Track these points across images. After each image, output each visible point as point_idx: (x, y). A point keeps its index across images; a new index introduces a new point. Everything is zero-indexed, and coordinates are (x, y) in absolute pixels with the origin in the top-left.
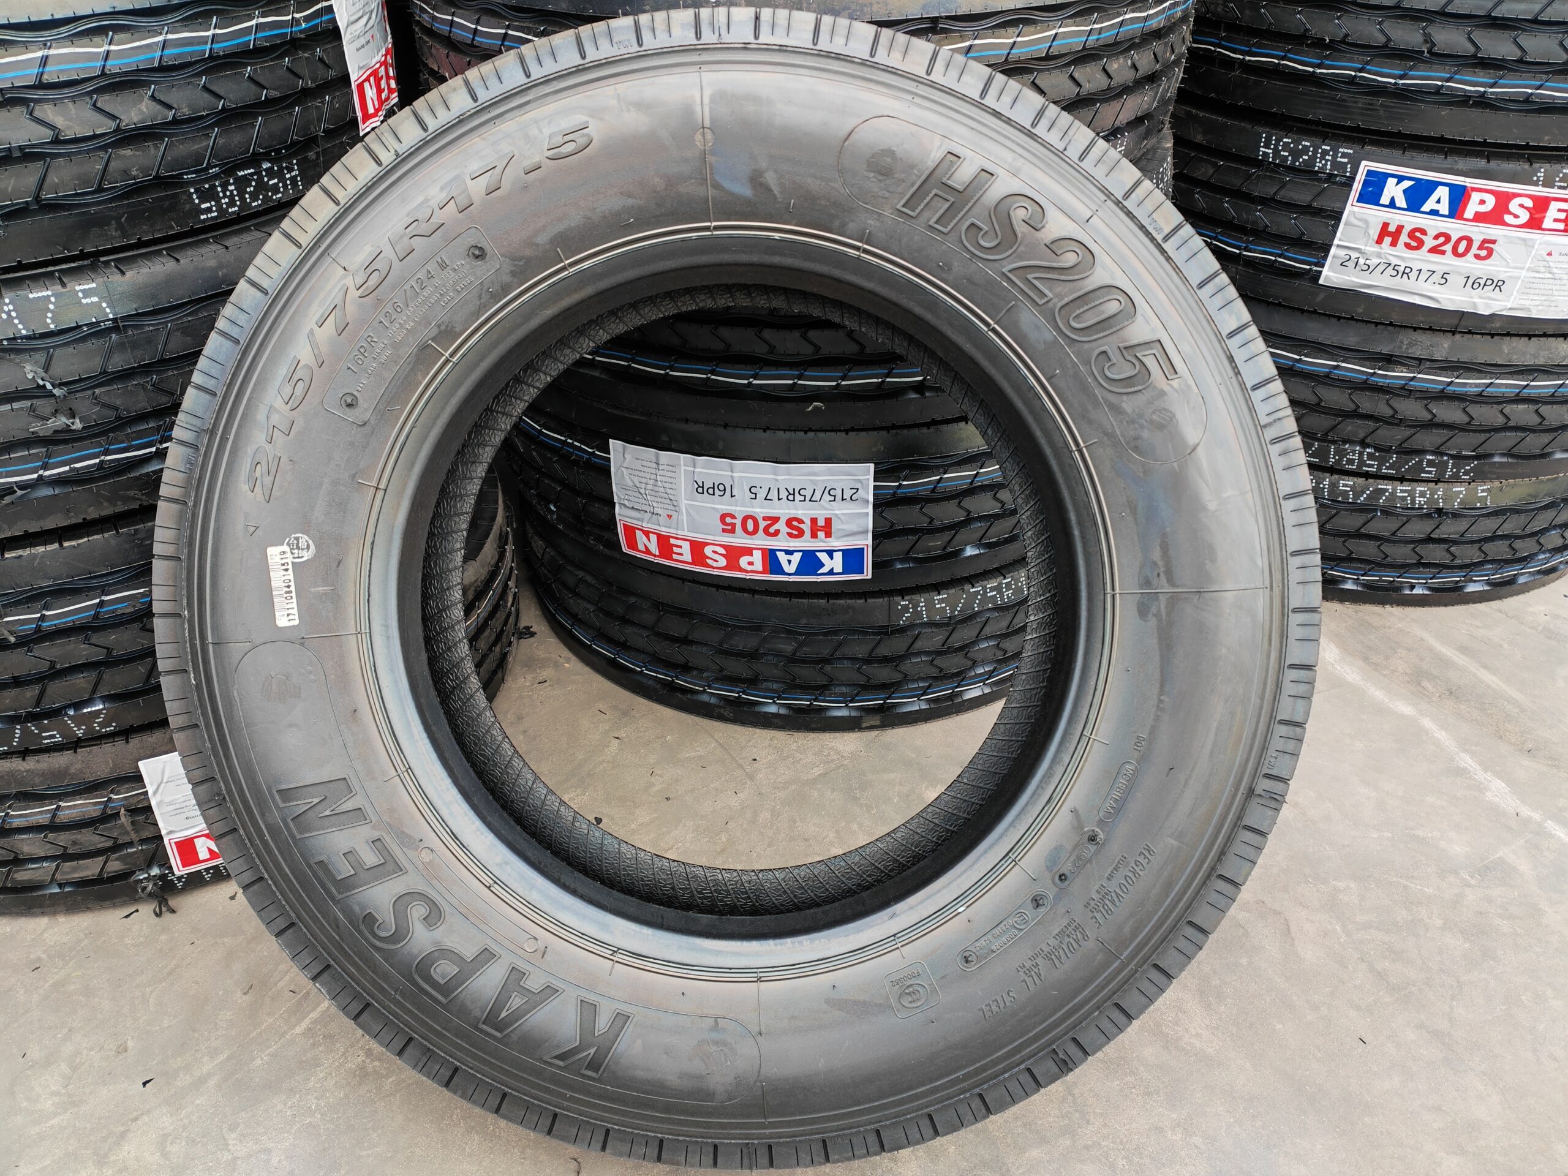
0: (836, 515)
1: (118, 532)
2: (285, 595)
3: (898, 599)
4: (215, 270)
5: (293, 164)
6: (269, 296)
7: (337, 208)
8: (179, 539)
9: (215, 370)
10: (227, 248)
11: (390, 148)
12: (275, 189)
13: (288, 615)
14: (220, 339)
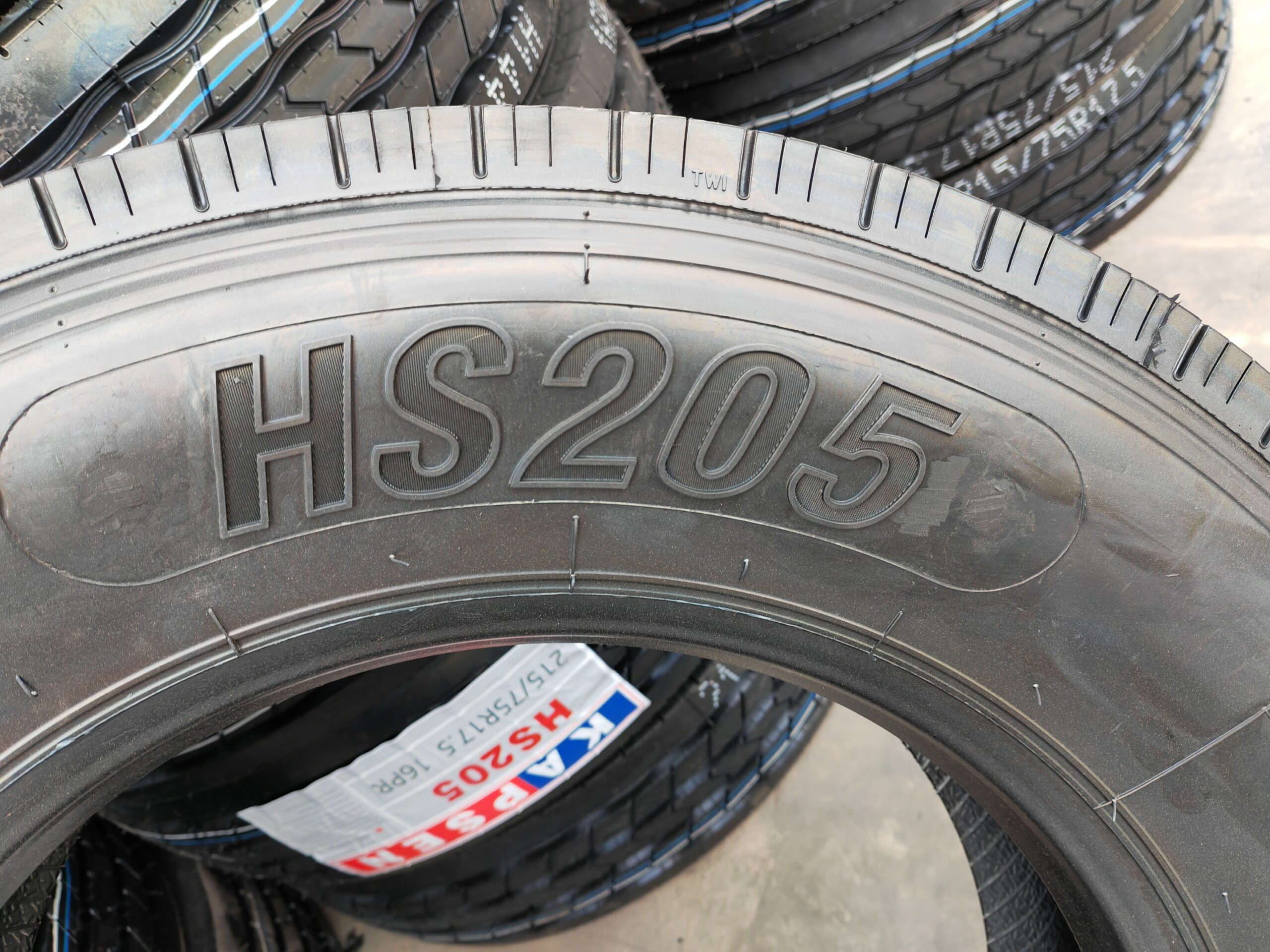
0: (560, 692)
3: (693, 689)
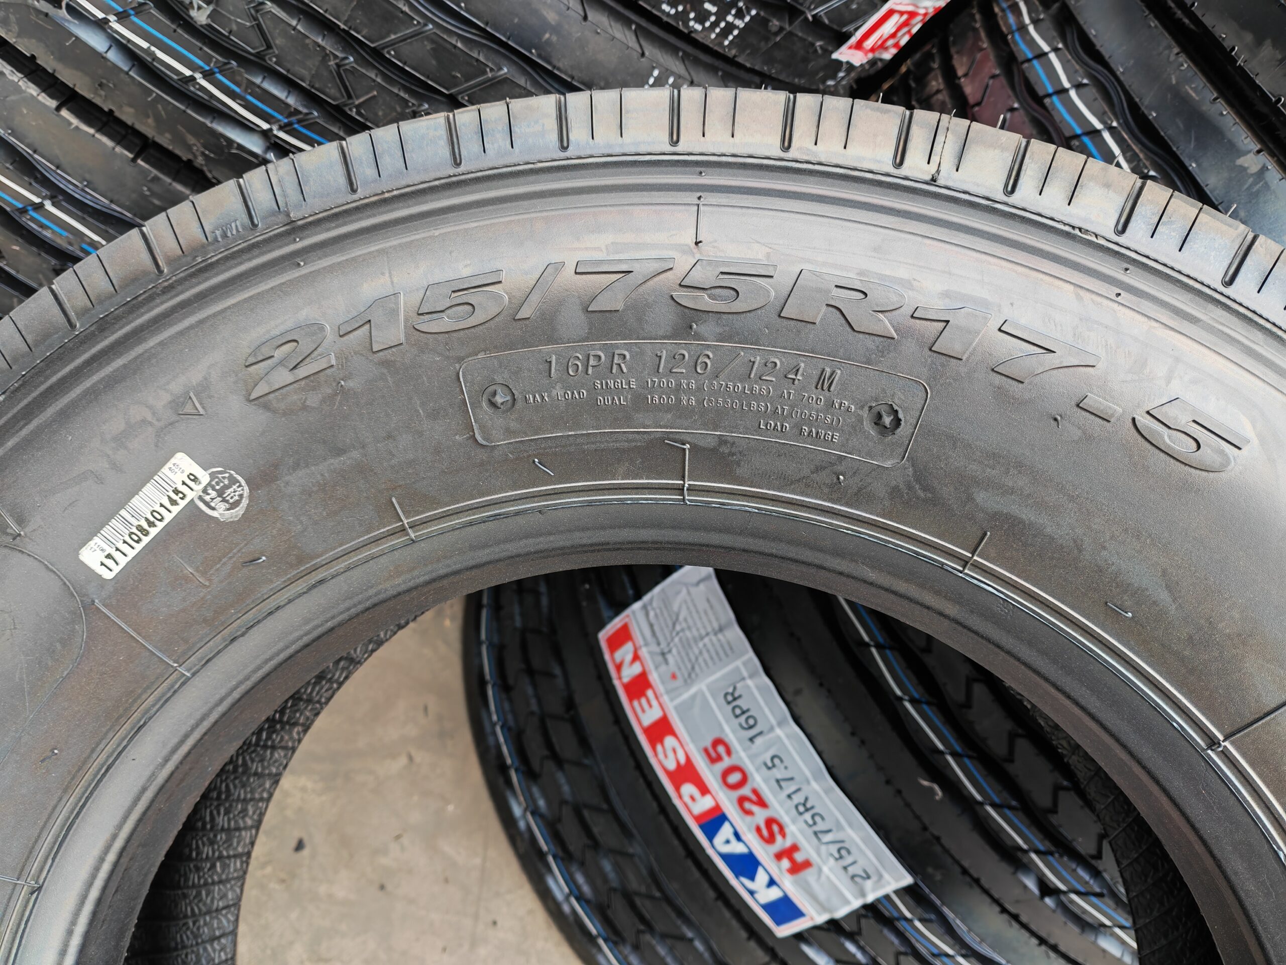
1: (134, 160)
2: (134, 530)
4: (546, 25)
5: (749, 13)
6: (563, 155)
7: (777, 152)
8: (101, 302)
9: (391, 161)
10: (585, 18)
11: (935, 159)
12: (702, 17)
13: (109, 556)
14: (443, 132)
